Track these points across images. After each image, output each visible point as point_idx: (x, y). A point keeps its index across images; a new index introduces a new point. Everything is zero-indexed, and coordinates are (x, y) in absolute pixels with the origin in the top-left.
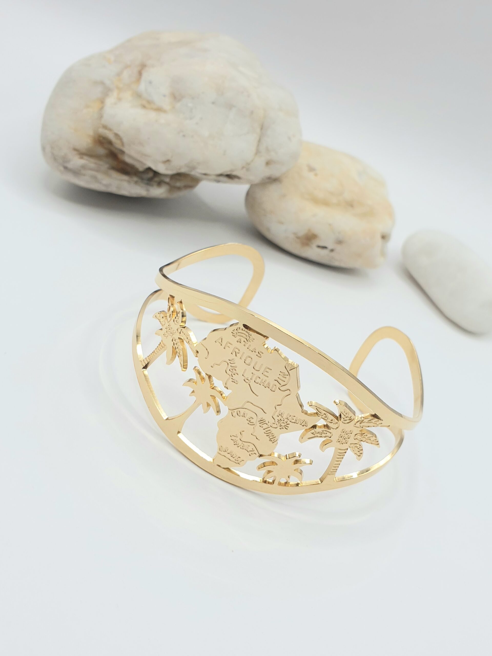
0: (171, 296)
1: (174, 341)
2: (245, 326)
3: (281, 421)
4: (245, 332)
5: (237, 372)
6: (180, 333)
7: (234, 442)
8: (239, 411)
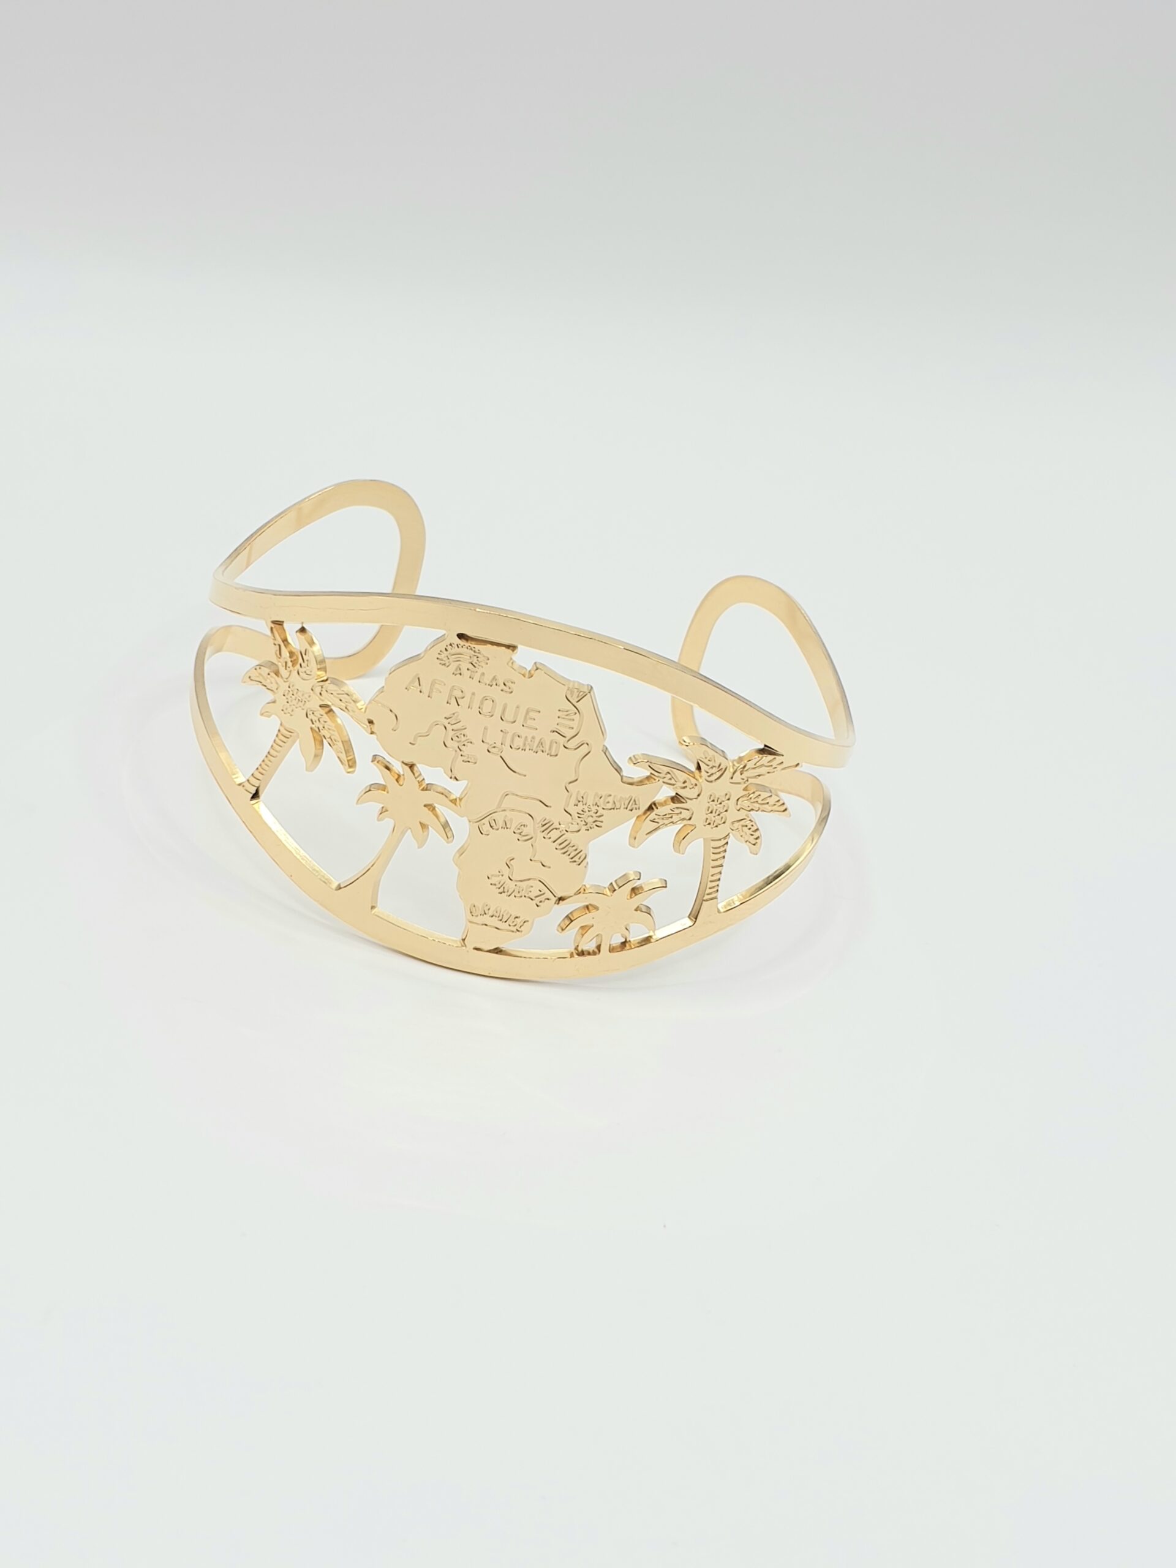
0: (274, 622)
1: (311, 716)
2: (461, 636)
3: (585, 814)
4: (465, 649)
5: (468, 739)
6: (321, 694)
7: (499, 888)
8: (494, 820)
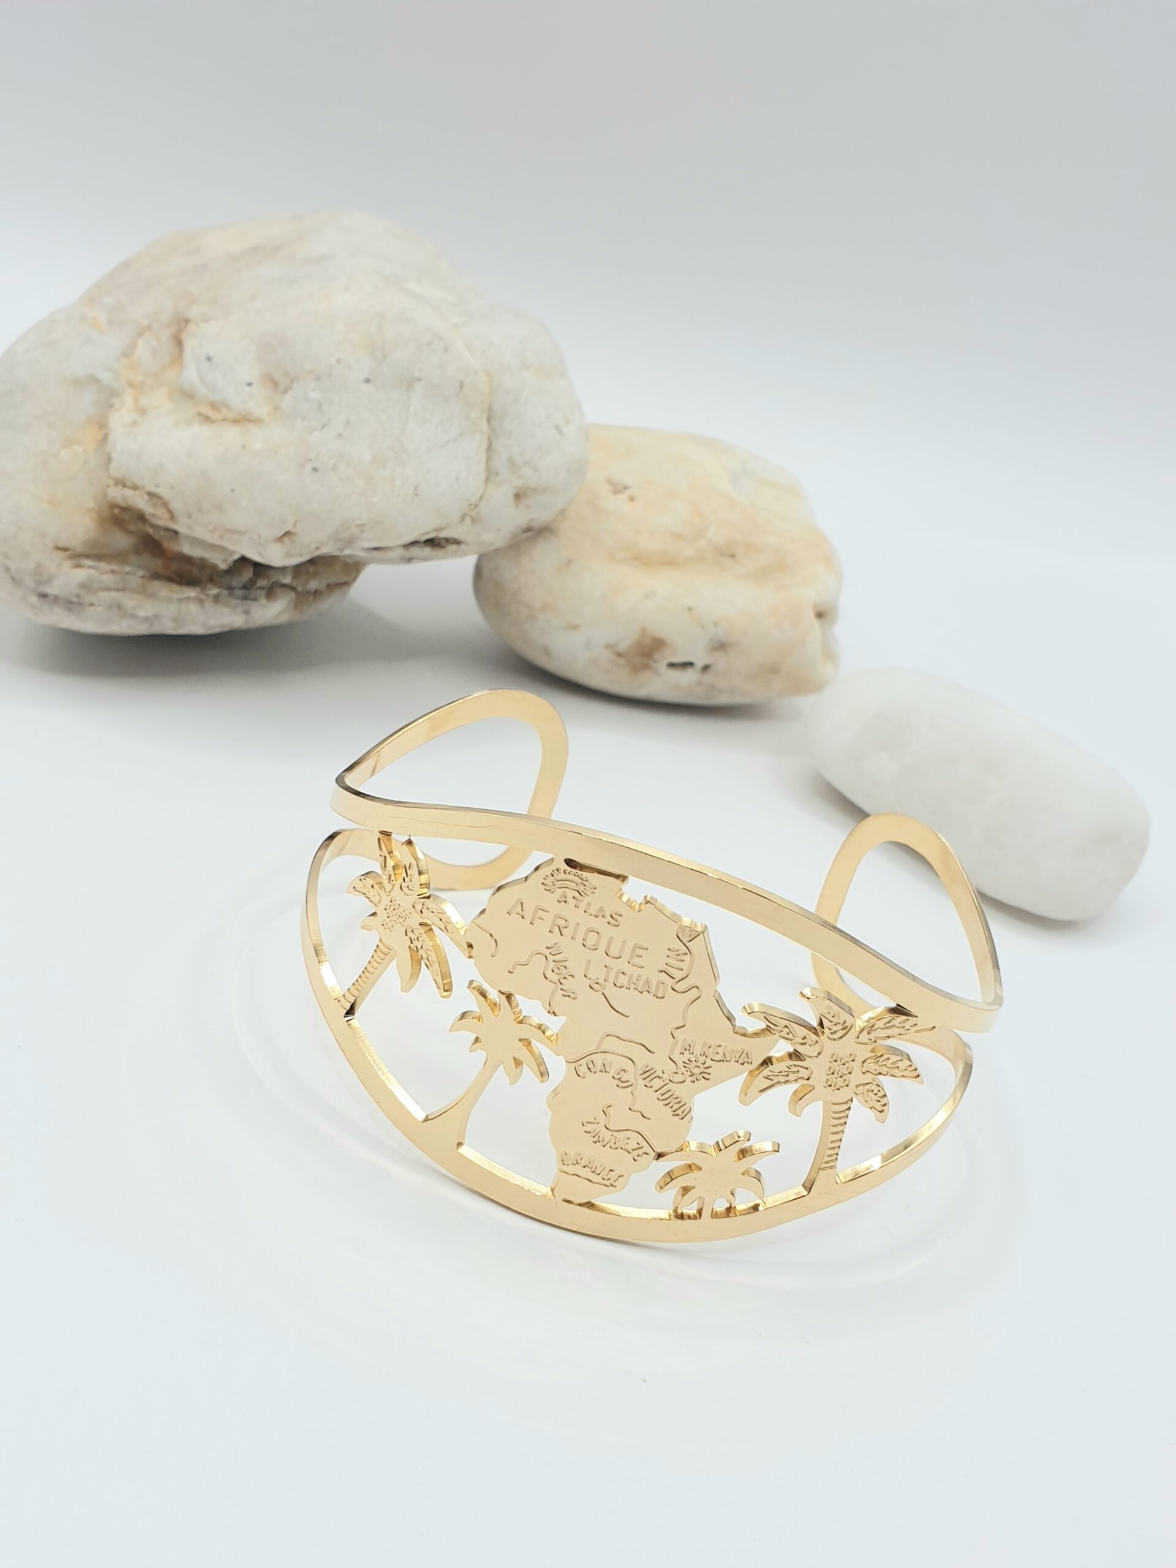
0: (382, 833)
1: (410, 934)
2: (570, 863)
3: (691, 1064)
4: (572, 877)
5: (570, 972)
6: (421, 912)
7: (594, 1137)
8: (592, 1062)
